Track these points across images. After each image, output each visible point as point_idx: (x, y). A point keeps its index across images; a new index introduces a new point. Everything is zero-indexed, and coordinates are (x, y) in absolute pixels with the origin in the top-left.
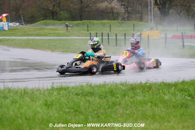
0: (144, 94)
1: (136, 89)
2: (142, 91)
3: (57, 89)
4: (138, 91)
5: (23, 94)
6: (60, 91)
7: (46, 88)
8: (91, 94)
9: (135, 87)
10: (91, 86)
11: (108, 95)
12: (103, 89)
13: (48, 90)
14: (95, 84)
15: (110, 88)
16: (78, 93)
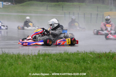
0: (108, 61)
1: (102, 57)
2: (106, 59)
3: (42, 55)
4: (103, 59)
5: (17, 58)
6: (45, 57)
7: (33, 54)
8: (68, 60)
9: (101, 56)
10: (67, 53)
11: (81, 61)
12: (77, 57)
13: (35, 55)
14: (71, 52)
15: (82, 56)
16: (58, 59)
